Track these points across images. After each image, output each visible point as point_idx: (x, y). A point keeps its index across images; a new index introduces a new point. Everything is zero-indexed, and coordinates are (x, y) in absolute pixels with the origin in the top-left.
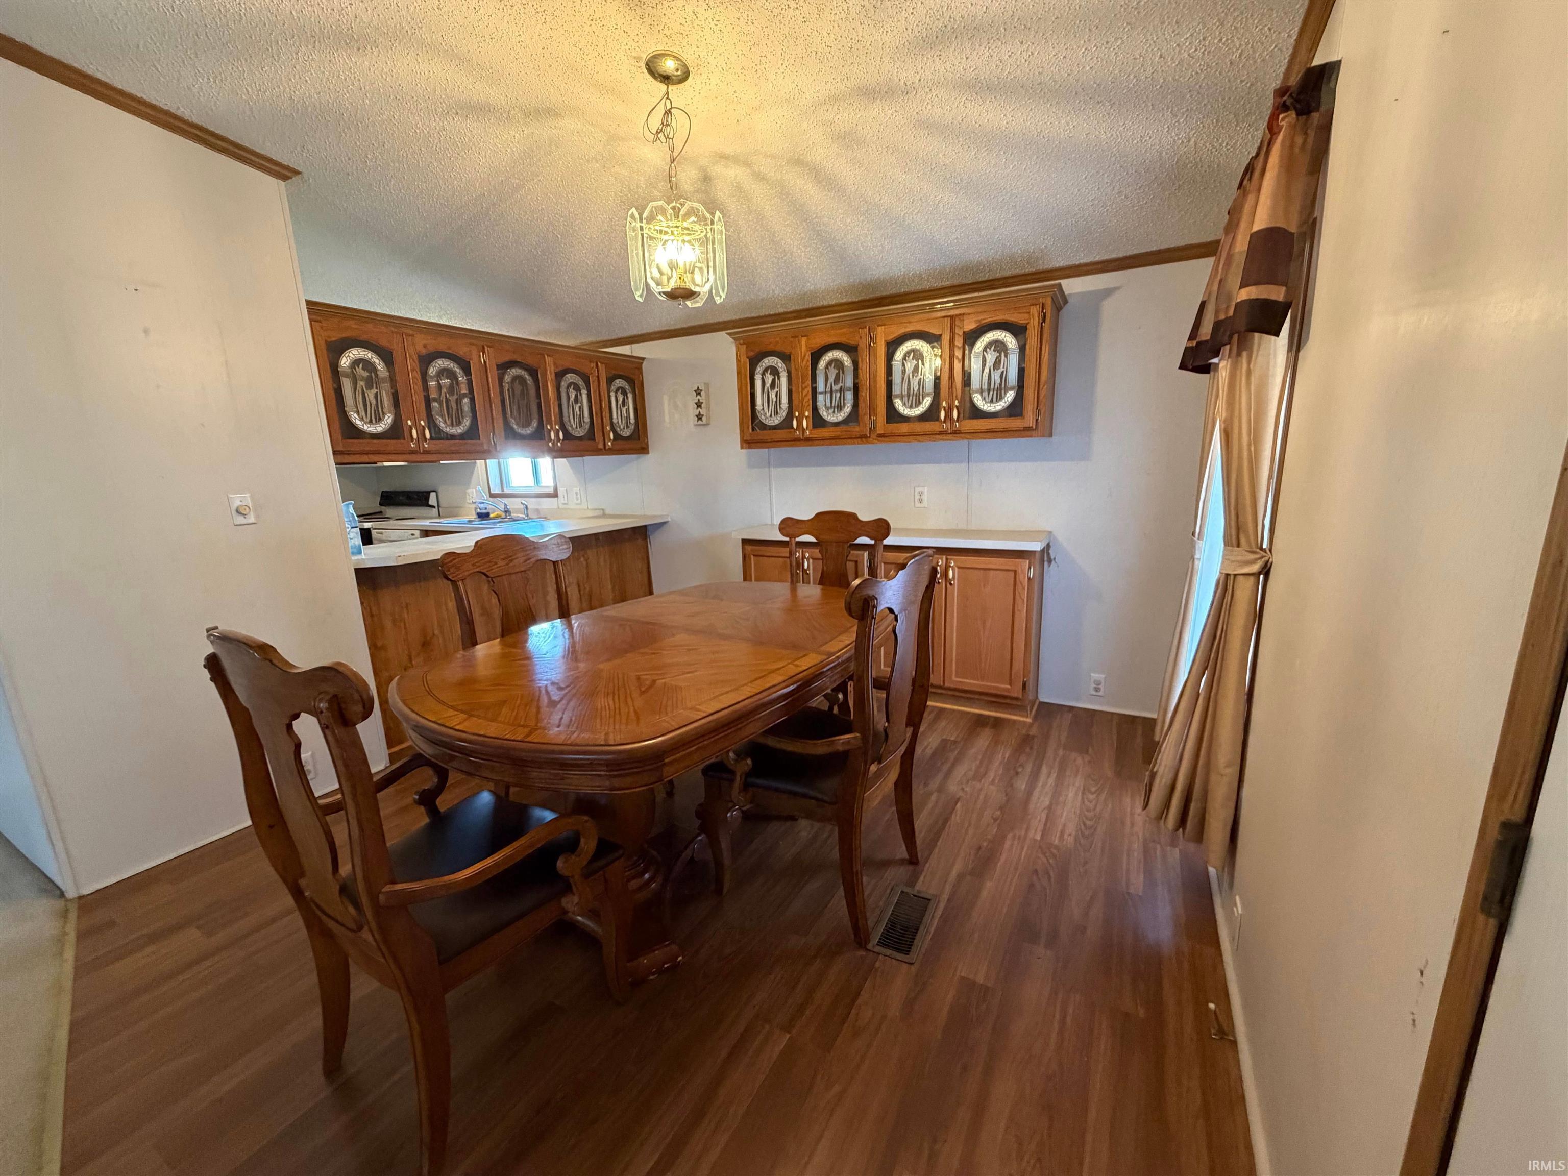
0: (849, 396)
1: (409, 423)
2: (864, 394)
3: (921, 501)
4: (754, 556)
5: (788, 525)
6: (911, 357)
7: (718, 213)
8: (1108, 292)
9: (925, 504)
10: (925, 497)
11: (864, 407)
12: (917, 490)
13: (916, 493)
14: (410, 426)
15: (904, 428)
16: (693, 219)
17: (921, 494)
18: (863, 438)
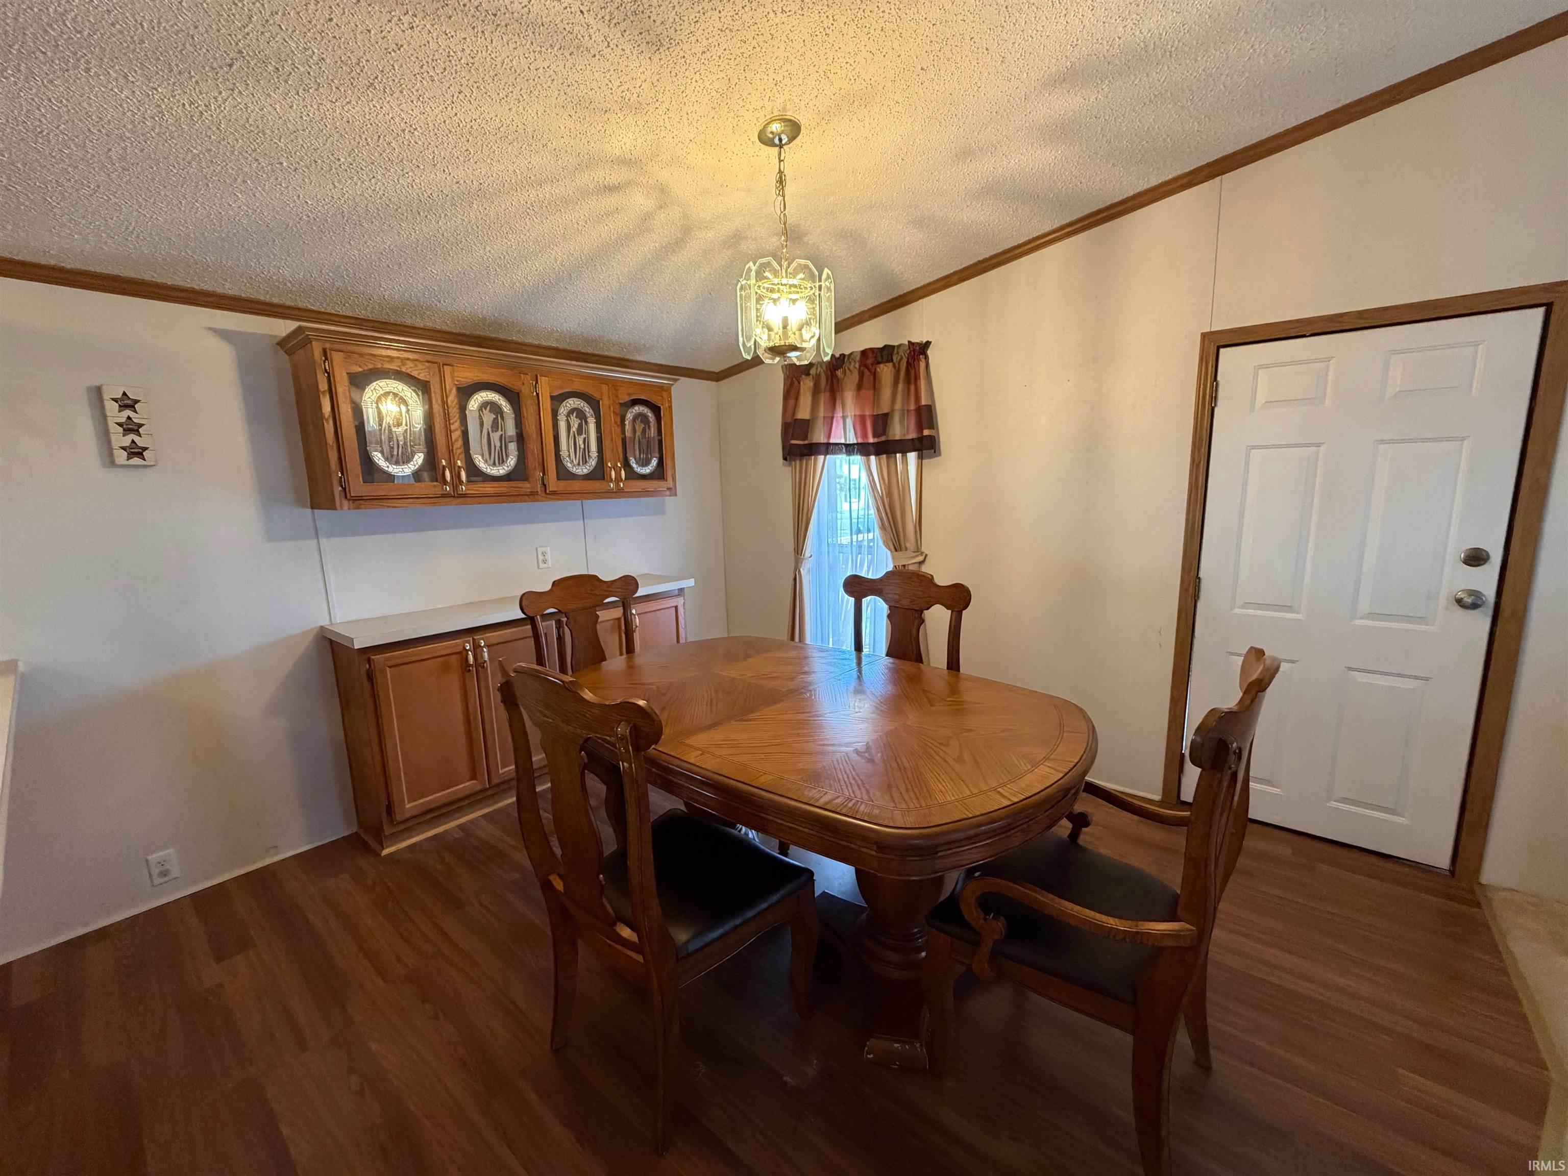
0: (512, 447)
2: (533, 446)
3: (545, 562)
9: (549, 563)
10: (548, 557)
11: (533, 461)
12: (540, 550)
13: (540, 553)
17: (544, 554)
18: (532, 496)
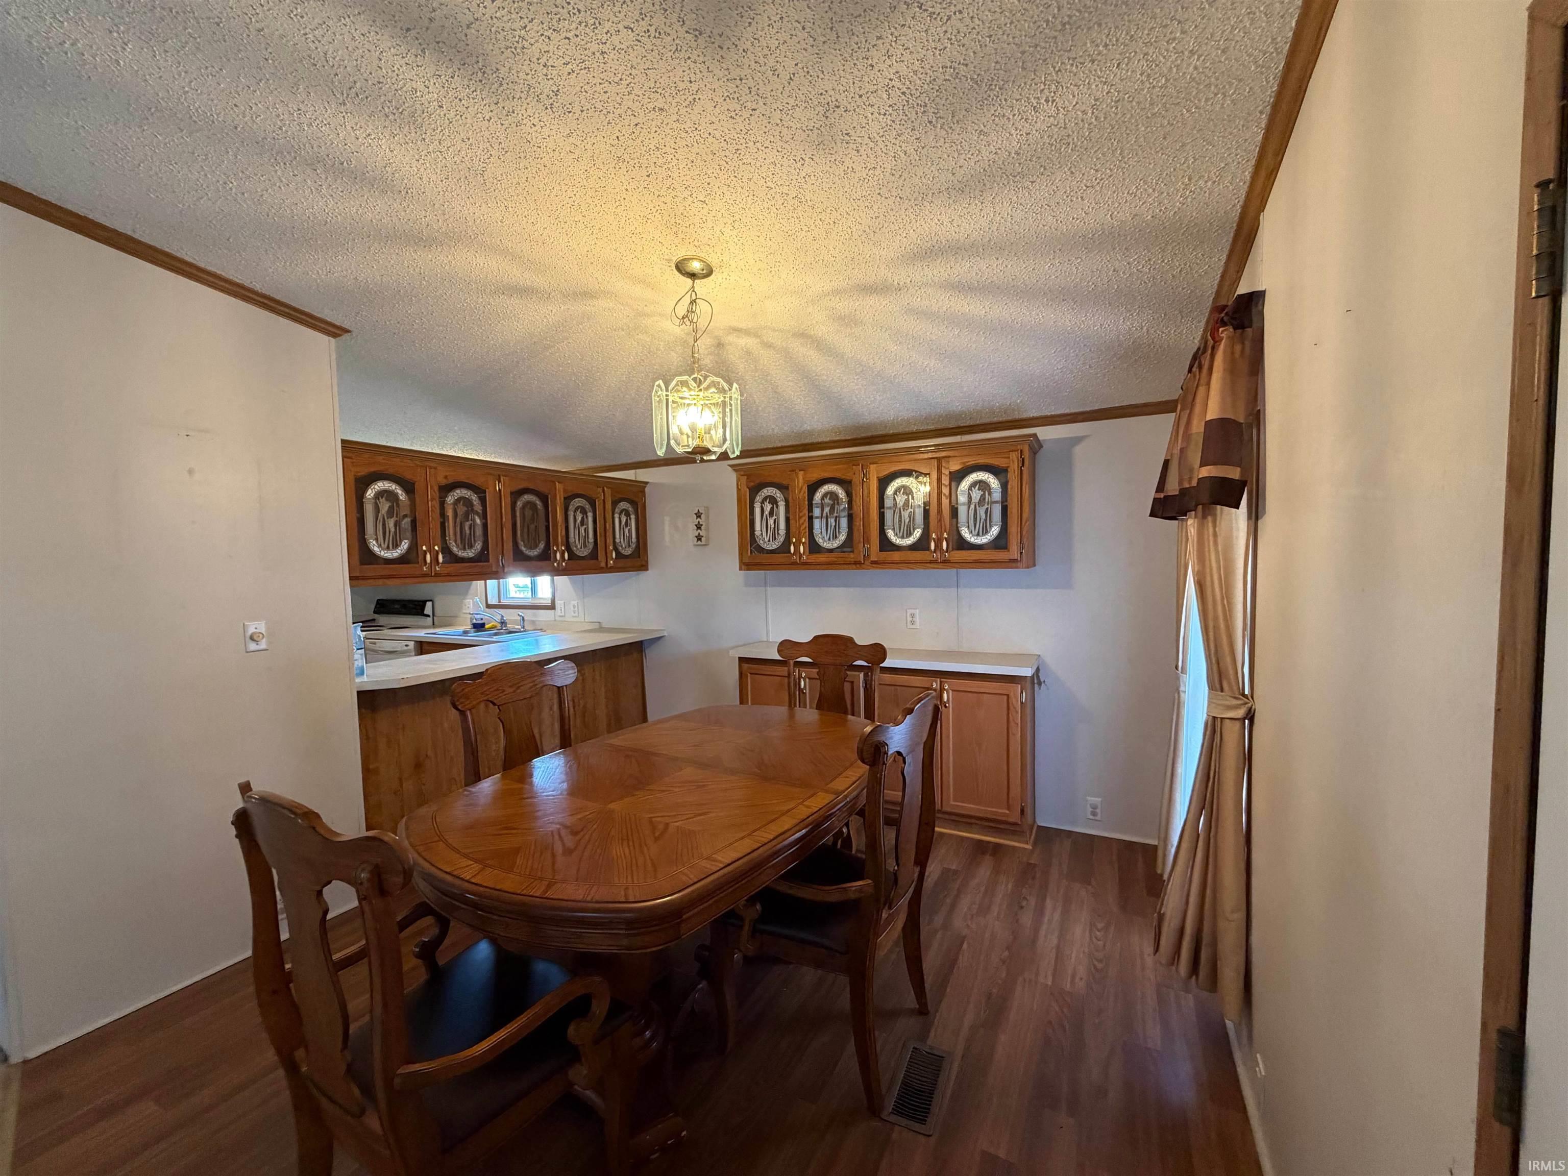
0: (844, 522)
1: (424, 548)
2: (858, 523)
3: (913, 623)
4: (751, 674)
5: (786, 646)
6: (902, 492)
7: (735, 385)
8: (1078, 440)
9: (917, 625)
10: (917, 619)
11: (857, 536)
12: (910, 612)
13: (908, 614)
14: (425, 551)
15: (896, 556)
16: (713, 390)
17: (913, 616)
18: (857, 564)
